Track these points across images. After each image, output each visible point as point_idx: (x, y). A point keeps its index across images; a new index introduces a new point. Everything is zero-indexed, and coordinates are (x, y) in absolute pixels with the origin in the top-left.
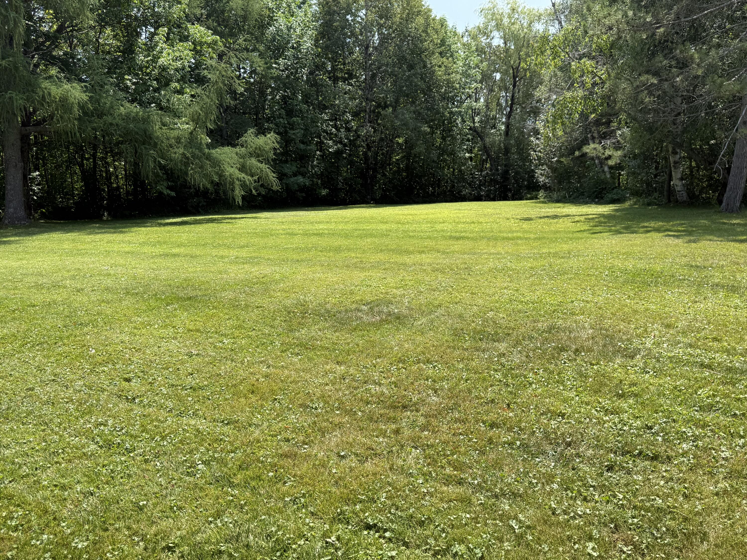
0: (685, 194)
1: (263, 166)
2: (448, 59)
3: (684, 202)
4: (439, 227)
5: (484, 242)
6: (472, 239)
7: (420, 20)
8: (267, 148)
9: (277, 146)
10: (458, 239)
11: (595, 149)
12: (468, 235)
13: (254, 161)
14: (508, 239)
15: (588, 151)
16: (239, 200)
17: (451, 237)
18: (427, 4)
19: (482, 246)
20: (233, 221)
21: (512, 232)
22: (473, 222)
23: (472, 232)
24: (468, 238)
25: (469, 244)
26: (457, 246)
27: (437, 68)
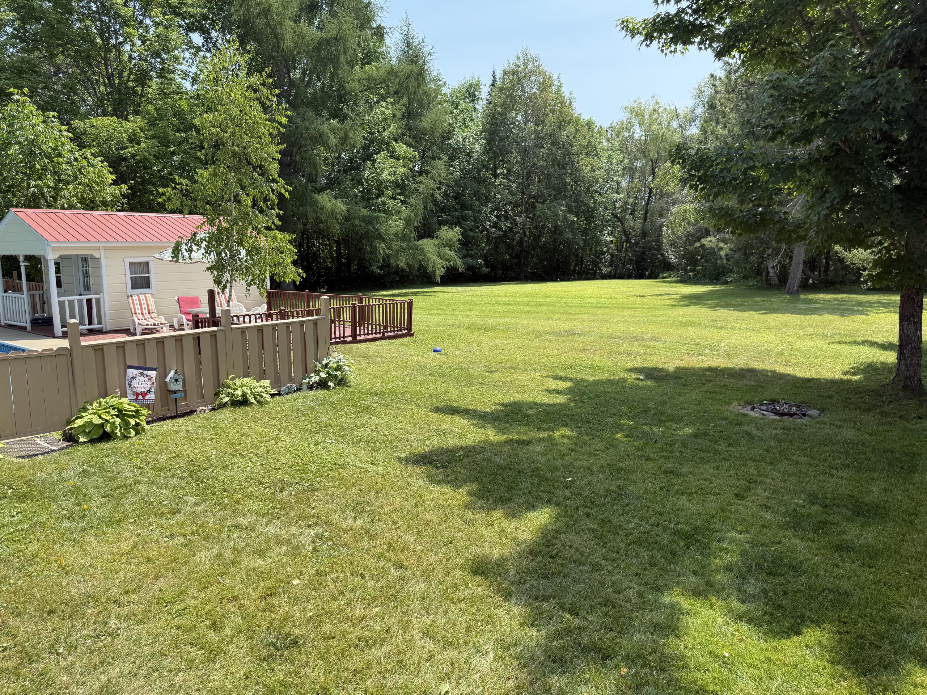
0: (776, 279)
1: (453, 253)
2: (593, 158)
3: (776, 285)
4: (588, 301)
5: (616, 309)
6: (609, 308)
7: (570, 128)
8: (454, 239)
9: (461, 237)
10: (600, 308)
11: (710, 241)
12: (607, 305)
13: (447, 250)
14: (632, 308)
15: (705, 243)
16: (438, 279)
17: (596, 307)
18: (578, 113)
19: (615, 311)
20: (433, 294)
21: (636, 304)
22: (611, 298)
23: (610, 304)
24: (607, 307)
25: (608, 311)
26: (600, 311)
27: (584, 167)
